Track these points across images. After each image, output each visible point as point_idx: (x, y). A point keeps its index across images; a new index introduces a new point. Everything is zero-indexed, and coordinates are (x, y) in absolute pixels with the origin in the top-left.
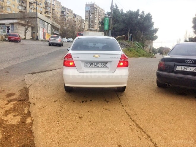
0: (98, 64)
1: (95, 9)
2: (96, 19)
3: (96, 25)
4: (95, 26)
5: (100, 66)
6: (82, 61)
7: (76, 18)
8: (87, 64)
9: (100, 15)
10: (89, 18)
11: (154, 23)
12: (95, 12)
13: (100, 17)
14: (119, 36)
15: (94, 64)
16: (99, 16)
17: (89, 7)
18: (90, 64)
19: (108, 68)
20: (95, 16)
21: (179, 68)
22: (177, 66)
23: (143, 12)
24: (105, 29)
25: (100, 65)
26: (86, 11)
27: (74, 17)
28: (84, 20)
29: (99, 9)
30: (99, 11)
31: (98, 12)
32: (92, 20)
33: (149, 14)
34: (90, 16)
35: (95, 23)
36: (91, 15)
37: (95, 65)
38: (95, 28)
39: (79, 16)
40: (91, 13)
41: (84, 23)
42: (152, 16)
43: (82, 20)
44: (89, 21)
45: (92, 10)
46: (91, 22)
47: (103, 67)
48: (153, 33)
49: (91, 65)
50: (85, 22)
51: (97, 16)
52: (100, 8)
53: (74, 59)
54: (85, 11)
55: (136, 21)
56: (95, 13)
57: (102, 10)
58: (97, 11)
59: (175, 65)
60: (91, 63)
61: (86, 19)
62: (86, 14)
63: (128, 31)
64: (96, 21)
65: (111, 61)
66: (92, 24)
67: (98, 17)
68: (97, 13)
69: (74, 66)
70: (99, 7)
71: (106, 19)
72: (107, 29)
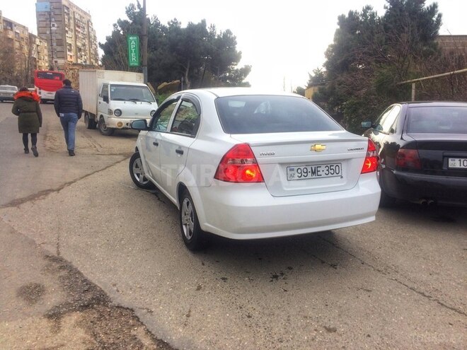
0: (319, 169)
1: (66, 11)
2: (70, 34)
3: (70, 50)
4: (68, 53)
5: (324, 175)
6: (282, 164)
7: (12, 30)
8: (292, 172)
9: (79, 27)
10: (48, 32)
11: (240, 53)
12: (66, 17)
13: (79, 30)
14: (165, 83)
15: (309, 170)
16: (77, 28)
17: (48, 4)
18: (299, 171)
19: (342, 177)
20: (67, 29)
21: (455, 163)
22: (450, 159)
23: (213, 27)
24: (131, 64)
25: (323, 170)
26: (39, 15)
27: (5, 29)
28: (35, 37)
29: (75, 9)
30: (77, 16)
31: (74, 18)
32: (60, 37)
33: (228, 32)
34: (53, 28)
35: (68, 47)
36: (53, 25)
37: (313, 173)
38: (69, 59)
39: (19, 25)
40: (53, 20)
41: (38, 46)
42: (235, 38)
43: (31, 36)
44: (50, 41)
45: (57, 12)
46: (55, 44)
47: (330, 175)
48: (241, 75)
49: (303, 174)
50: (38, 43)
51: (72, 27)
52: (77, 8)
53: (259, 159)
54: (37, 12)
55: (202, 47)
56: (66, 20)
57: (85, 13)
58: (71, 16)
59: (444, 157)
60: (302, 168)
61: (39, 33)
62: (39, 22)
63: (185, 70)
64: (69, 41)
65: (347, 160)
66: (59, 49)
67: (76, 31)
68: (72, 21)
69: (260, 179)
70: (75, 6)
71: (131, 38)
72: (136, 64)
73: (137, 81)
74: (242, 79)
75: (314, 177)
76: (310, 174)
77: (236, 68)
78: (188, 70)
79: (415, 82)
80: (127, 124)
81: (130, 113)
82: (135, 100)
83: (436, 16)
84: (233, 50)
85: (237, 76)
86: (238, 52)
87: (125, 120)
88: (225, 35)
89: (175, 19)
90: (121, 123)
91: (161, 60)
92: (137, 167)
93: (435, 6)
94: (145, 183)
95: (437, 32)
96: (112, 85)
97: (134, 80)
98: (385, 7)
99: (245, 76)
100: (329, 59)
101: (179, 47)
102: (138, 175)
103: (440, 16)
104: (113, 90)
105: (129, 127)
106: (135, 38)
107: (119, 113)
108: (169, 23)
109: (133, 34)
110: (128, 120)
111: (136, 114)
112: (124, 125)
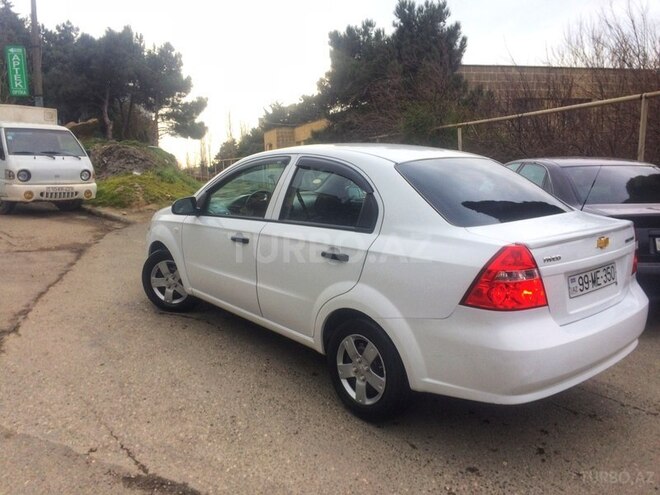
0: (598, 275)
5: (603, 283)
6: (566, 274)
15: (590, 279)
18: (581, 281)
19: (617, 284)
22: (657, 239)
24: (15, 93)
25: (601, 276)
33: (168, 46)
37: (594, 281)
42: (180, 56)
47: (608, 282)
48: (191, 112)
49: (585, 285)
53: (543, 269)
59: (649, 236)
60: (583, 277)
63: (102, 103)
69: (542, 301)
71: (12, 50)
72: (24, 93)
73: (46, 121)
74: (193, 118)
75: (595, 288)
76: (591, 284)
77: (184, 100)
78: (107, 102)
79: (460, 126)
80: (42, 194)
81: (46, 175)
82: (51, 154)
83: (460, 39)
84: (177, 74)
85: (187, 114)
86: (185, 77)
87: (36, 187)
88: (162, 52)
89: (68, 22)
90: (30, 193)
91: (60, 86)
92: (159, 275)
93: (457, 26)
94: (176, 302)
95: (459, 60)
96: (7, 130)
97: (40, 119)
98: (395, 25)
99: (198, 114)
100: (323, 91)
101: (92, 67)
102: (162, 289)
103: (464, 39)
104: (10, 138)
105: (44, 198)
106: (20, 50)
107: (26, 175)
108: (58, 28)
109: (15, 44)
110: (43, 188)
111: (57, 176)
112: (36, 196)
